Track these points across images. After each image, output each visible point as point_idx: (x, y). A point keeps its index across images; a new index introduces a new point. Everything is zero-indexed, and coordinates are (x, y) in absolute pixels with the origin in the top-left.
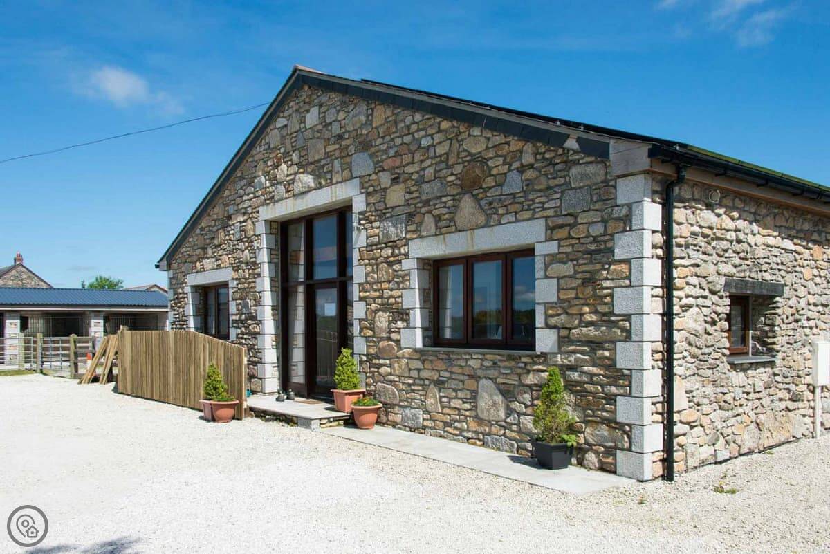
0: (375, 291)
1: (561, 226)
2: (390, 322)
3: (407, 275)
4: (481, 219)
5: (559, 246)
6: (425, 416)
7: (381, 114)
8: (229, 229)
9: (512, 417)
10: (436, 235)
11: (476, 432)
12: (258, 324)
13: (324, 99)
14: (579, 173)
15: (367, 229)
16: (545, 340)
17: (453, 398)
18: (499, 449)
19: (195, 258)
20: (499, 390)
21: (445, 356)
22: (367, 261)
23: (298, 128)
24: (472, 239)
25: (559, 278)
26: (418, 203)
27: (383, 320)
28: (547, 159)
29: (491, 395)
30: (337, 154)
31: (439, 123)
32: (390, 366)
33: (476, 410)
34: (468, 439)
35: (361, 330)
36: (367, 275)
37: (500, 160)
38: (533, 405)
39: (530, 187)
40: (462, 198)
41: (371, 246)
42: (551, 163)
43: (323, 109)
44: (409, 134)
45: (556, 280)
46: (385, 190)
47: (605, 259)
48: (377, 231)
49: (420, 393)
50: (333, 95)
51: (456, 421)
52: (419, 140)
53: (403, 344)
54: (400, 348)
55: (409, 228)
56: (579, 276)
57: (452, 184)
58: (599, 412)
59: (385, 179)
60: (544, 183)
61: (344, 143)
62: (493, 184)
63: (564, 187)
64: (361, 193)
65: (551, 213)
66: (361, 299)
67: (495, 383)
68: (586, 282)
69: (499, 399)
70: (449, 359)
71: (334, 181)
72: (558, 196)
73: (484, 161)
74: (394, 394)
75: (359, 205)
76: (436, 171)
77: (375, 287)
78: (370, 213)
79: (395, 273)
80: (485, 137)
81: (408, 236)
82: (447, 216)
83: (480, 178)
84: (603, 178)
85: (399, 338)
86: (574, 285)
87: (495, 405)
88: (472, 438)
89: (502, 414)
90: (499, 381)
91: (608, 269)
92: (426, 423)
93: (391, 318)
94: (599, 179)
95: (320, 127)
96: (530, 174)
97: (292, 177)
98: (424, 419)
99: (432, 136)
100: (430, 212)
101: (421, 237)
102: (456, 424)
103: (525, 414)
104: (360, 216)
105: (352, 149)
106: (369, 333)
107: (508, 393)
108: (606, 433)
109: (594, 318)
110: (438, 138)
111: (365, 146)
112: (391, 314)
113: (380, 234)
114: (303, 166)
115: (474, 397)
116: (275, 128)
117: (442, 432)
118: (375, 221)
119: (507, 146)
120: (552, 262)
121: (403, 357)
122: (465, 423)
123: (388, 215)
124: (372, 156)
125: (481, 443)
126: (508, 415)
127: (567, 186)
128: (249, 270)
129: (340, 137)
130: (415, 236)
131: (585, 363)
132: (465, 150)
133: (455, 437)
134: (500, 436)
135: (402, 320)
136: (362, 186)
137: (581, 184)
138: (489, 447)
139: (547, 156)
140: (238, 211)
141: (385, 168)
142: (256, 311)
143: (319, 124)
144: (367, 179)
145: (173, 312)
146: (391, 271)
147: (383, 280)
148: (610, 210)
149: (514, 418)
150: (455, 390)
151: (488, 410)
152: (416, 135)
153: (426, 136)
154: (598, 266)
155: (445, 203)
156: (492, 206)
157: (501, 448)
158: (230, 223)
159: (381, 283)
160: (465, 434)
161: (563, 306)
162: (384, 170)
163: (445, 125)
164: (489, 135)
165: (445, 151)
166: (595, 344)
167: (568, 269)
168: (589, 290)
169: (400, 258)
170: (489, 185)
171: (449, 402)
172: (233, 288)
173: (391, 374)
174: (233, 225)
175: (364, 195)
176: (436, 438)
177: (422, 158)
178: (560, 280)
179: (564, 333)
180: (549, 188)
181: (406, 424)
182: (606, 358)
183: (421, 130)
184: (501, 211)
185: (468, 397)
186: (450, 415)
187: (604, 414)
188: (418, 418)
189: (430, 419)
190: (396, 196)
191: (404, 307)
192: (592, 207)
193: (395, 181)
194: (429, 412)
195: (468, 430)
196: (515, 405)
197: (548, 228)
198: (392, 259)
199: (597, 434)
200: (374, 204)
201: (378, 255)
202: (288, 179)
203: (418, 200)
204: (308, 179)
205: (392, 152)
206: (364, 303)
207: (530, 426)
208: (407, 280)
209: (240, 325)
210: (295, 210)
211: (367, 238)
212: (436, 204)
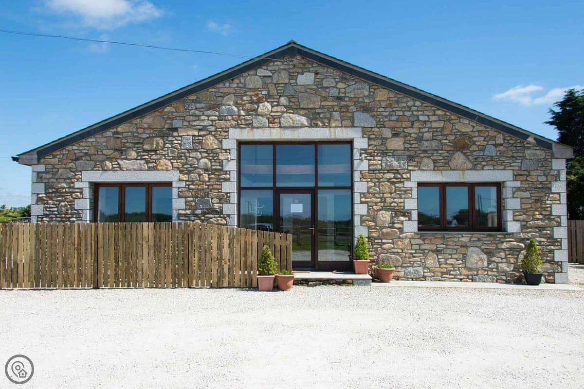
0: (377, 198)
1: (521, 175)
2: (392, 217)
3: (409, 190)
4: (470, 165)
5: (521, 184)
7: (382, 95)
8: (170, 138)
9: (492, 265)
10: (434, 170)
11: (468, 276)
13: (320, 70)
14: (532, 153)
15: (369, 160)
16: (513, 227)
17: (448, 259)
20: (484, 252)
21: (442, 236)
22: (369, 180)
23: (287, 81)
24: (463, 174)
25: (521, 198)
26: (417, 151)
27: (385, 216)
28: (510, 143)
29: (478, 255)
30: (336, 108)
31: (434, 111)
32: (393, 243)
33: (465, 264)
34: (461, 280)
35: (362, 222)
36: (369, 188)
37: (482, 139)
38: (506, 258)
39: (501, 155)
40: (454, 154)
41: (373, 170)
42: (512, 145)
43: (318, 76)
44: (410, 111)
45: (519, 200)
46: (386, 139)
47: (547, 192)
48: (380, 162)
49: (421, 258)
50: (331, 70)
52: (418, 116)
53: (405, 230)
54: (402, 232)
55: (409, 164)
56: (533, 198)
57: (446, 144)
58: (545, 258)
59: (387, 133)
60: (510, 154)
61: (343, 103)
62: (477, 149)
63: (522, 158)
64: (363, 137)
65: (517, 168)
66: (362, 202)
67: (480, 249)
68: (536, 201)
69: (484, 257)
70: (444, 238)
71: (333, 125)
72: (520, 161)
73: (470, 138)
74: (397, 260)
75: (361, 143)
76: (433, 136)
77: (377, 196)
78: (372, 151)
79: (397, 189)
80: (472, 126)
81: (410, 168)
82: (443, 161)
83: (468, 145)
84: (544, 157)
85: (402, 226)
86: (530, 202)
87: (481, 259)
88: (464, 279)
89: (486, 264)
90: (483, 247)
91: (549, 196)
92: (426, 274)
93: (393, 215)
94: (542, 157)
95: (315, 87)
96: (501, 148)
97: (280, 114)
98: (424, 272)
99: (428, 116)
100: (429, 157)
101: (419, 169)
102: (452, 272)
103: (502, 262)
104: (363, 152)
105: (353, 108)
106: (372, 224)
107: (489, 253)
108: (549, 267)
109: (541, 217)
110: (433, 118)
111: (366, 109)
112: (393, 213)
113: (383, 164)
114: (293, 109)
115: (465, 256)
116: (256, 75)
117: (440, 278)
118: (377, 156)
119: (487, 133)
120: (516, 191)
121: (406, 238)
122: (458, 272)
123: (391, 154)
124: (373, 116)
125: (471, 280)
126: (489, 264)
127: (524, 158)
128: (209, 174)
129: (339, 99)
130: (416, 169)
131: (536, 236)
132: (456, 129)
133: (451, 280)
134: (485, 275)
135: (404, 215)
136: (364, 133)
137: (533, 158)
138: (477, 282)
140: (190, 126)
141: (386, 126)
142: (221, 207)
143: (315, 85)
144: (370, 129)
146: (393, 187)
147: (385, 192)
148: (549, 171)
149: (494, 265)
150: (451, 254)
151: (477, 263)
152: (415, 113)
153: (423, 115)
154: (543, 195)
155: (441, 154)
156: (477, 160)
157: (486, 281)
158: (175, 134)
159: (383, 194)
160: (459, 277)
161: (524, 211)
162: (385, 127)
164: (475, 125)
165: (441, 126)
166: (541, 228)
167: (527, 194)
168: (539, 204)
169: (402, 180)
170: (474, 149)
171: (446, 261)
172: (179, 188)
173: (394, 248)
174: (181, 136)
175: (367, 139)
176: (435, 282)
177: (420, 126)
178: (522, 200)
179: (524, 223)
180: (513, 157)
181: (409, 277)
182: (549, 234)
183: (420, 111)
184: (484, 163)
185: (461, 257)
186: (446, 268)
187: (548, 258)
188: (418, 272)
189: (429, 272)
190: (397, 144)
191: (406, 208)
192: (539, 169)
193: (395, 135)
194: (428, 268)
195: (460, 274)
196: (494, 259)
197: (514, 175)
198: (394, 180)
199: (544, 268)
200: (376, 146)
201: (381, 177)
202: (273, 114)
203: (418, 149)
204: (304, 120)
205: (394, 118)
206: (366, 205)
207: (506, 268)
208: (409, 193)
209: (193, 218)
210: (283, 138)
211: (369, 165)
212: (434, 153)
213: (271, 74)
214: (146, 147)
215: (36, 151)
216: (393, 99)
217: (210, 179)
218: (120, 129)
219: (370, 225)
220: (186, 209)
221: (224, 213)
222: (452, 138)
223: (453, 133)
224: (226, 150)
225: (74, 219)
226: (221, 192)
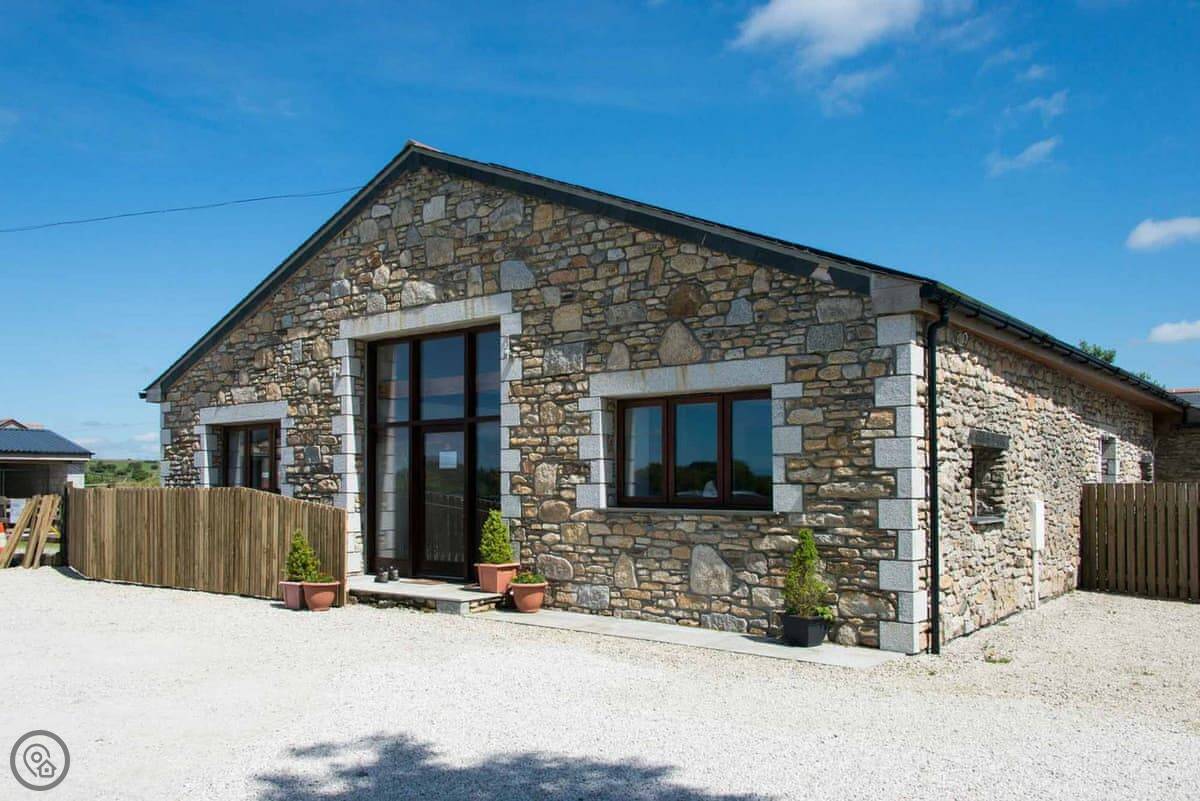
0: (537, 436)
1: (806, 367)
2: (559, 477)
3: (586, 417)
4: (696, 352)
5: (804, 389)
6: (613, 594)
7: (546, 216)
8: (281, 347)
9: (740, 590)
10: (631, 369)
11: (690, 611)
12: (335, 479)
13: (454, 187)
14: (829, 308)
15: (523, 358)
16: (786, 498)
17: (655, 570)
18: (722, 629)
19: (215, 386)
20: (723, 558)
21: (642, 519)
22: (523, 399)
23: (410, 220)
24: (684, 376)
25: (803, 426)
26: (603, 329)
27: (547, 474)
28: (785, 288)
29: (711, 565)
30: (476, 259)
31: (634, 236)
32: (559, 532)
33: (689, 584)
34: (678, 619)
35: (513, 486)
36: (523, 416)
37: (724, 285)
38: (769, 574)
39: (764, 320)
40: (667, 327)
41: (530, 379)
42: (790, 293)
43: (452, 201)
44: (589, 243)
45: (799, 429)
46: (552, 309)
47: (863, 406)
48: (539, 361)
49: (607, 564)
50: (468, 184)
51: (659, 598)
52: (605, 252)
53: (580, 504)
54: (574, 509)
55: (589, 359)
56: (829, 424)
57: (654, 308)
58: (858, 580)
59: (553, 297)
60: (782, 316)
61: (486, 247)
62: (713, 312)
63: (808, 323)
64: (514, 312)
65: (793, 350)
66: (512, 446)
67: (716, 550)
68: (839, 431)
69: (723, 569)
70: (649, 523)
71: (470, 294)
72: (802, 331)
73: (701, 285)
74: (565, 567)
75: (511, 325)
76: (630, 292)
77: (536, 431)
78: (528, 338)
79: (567, 415)
80: (703, 257)
81: (589, 369)
82: (646, 347)
83: (693, 303)
84: (860, 315)
85: (573, 496)
86: (823, 435)
87: (716, 575)
88: (684, 618)
89: (726, 586)
90: (722, 547)
91: (867, 418)
92: (613, 602)
93: (561, 472)
94: (854, 316)
95: (447, 223)
96: (764, 304)
97: (400, 283)
98: (611, 598)
99: (623, 248)
100: (621, 341)
101: (605, 371)
102: (660, 602)
103: (759, 585)
104: (513, 341)
105: (499, 255)
106: (527, 490)
107: (734, 562)
108: (866, 603)
109: (850, 472)
110: (631, 252)
111: (521, 252)
112: (561, 466)
113: (545, 365)
114: (418, 271)
115: (686, 567)
116: (371, 218)
117: (639, 613)
118: (536, 348)
119: (732, 270)
120: (794, 407)
121: (580, 520)
122: (672, 601)
123: (557, 342)
124: (530, 266)
125: (697, 623)
126: (734, 588)
127: (813, 321)
128: (319, 404)
129: (481, 238)
130: (598, 370)
131: (838, 523)
132: (672, 270)
133: (659, 618)
134: (724, 613)
135: (578, 473)
136: (516, 302)
137: (832, 320)
138: (708, 628)
139: (786, 284)
140: (299, 324)
141: (552, 282)
142: (331, 461)
143: (446, 219)
144: (524, 294)
145: (169, 462)
146: (561, 412)
147: (549, 422)
148: (869, 351)
149: (744, 590)
150: (659, 560)
151: (707, 583)
152: (600, 246)
153: (615, 248)
154: (854, 414)
155: (644, 330)
156: (713, 338)
157: (725, 627)
158: (285, 339)
159: (545, 426)
160: (673, 613)
161: (810, 458)
162: (550, 285)
163: (642, 237)
164: (708, 255)
165: (643, 269)
166: (850, 503)
167: (816, 415)
168: (843, 441)
169: (575, 395)
170: (708, 313)
171: (650, 575)
172: (288, 429)
173: (560, 542)
174: (290, 342)
175: (519, 314)
176: (630, 620)
177: (609, 274)
178: (806, 429)
179: (811, 489)
180: (789, 322)
181: (585, 605)
182: (865, 517)
183: (608, 240)
184: (724, 345)
185: (678, 567)
186: (651, 591)
187: (864, 581)
188: (601, 597)
189: (621, 597)
190: (568, 319)
191: (581, 458)
192: (846, 346)
193: (567, 299)
194: (619, 589)
195: (677, 608)
196: (745, 575)
197: (788, 367)
198: (563, 397)
199: (854, 605)
200: (534, 326)
201: (541, 391)
202: (391, 285)
203: (604, 325)
204: (428, 289)
205: (563, 263)
206: (518, 452)
207: (767, 599)
208: (587, 424)
209: (302, 480)
210: (404, 328)
211: (524, 369)
212: (631, 332)
213: (389, 212)
214: (257, 365)
215: (159, 383)
216: (562, 222)
217: (320, 411)
218: (232, 340)
219: (524, 492)
220: (294, 466)
221: (335, 471)
222: (663, 291)
223: (666, 281)
224: (336, 359)
225: (193, 482)
226: (330, 434)
